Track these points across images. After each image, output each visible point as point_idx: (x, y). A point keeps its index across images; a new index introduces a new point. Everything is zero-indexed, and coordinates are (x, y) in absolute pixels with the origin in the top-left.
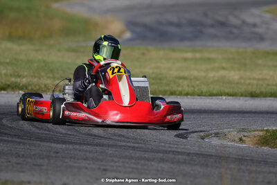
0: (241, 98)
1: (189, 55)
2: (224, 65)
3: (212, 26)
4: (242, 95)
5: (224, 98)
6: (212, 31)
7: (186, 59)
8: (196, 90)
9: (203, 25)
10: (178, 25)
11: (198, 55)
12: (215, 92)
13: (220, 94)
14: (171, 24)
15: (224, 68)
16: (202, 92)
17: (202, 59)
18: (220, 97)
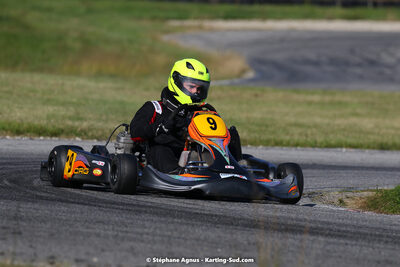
0: (367, 151)
1: (316, 98)
2: (359, 110)
3: (359, 65)
4: (368, 147)
5: (344, 150)
6: (358, 71)
7: (310, 103)
8: (309, 139)
9: (347, 63)
10: (316, 63)
11: (327, 98)
12: (333, 142)
13: (339, 145)
14: (307, 62)
15: (356, 115)
16: (316, 142)
17: (332, 104)
18: (339, 149)
